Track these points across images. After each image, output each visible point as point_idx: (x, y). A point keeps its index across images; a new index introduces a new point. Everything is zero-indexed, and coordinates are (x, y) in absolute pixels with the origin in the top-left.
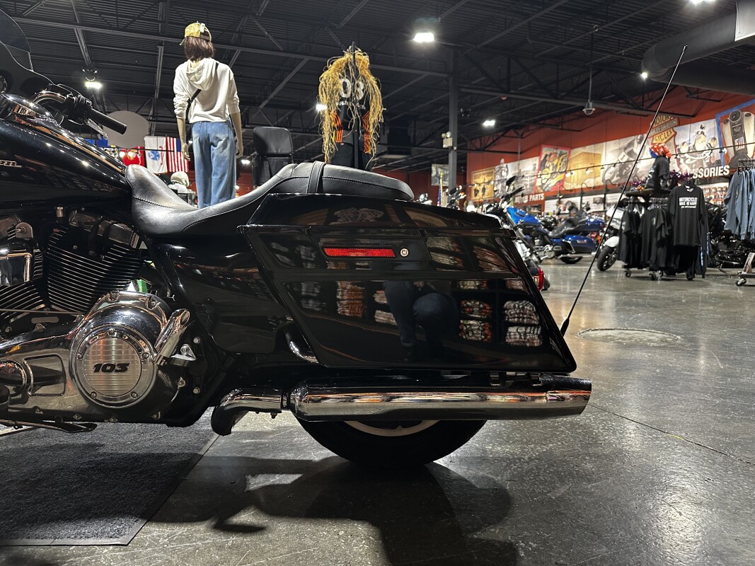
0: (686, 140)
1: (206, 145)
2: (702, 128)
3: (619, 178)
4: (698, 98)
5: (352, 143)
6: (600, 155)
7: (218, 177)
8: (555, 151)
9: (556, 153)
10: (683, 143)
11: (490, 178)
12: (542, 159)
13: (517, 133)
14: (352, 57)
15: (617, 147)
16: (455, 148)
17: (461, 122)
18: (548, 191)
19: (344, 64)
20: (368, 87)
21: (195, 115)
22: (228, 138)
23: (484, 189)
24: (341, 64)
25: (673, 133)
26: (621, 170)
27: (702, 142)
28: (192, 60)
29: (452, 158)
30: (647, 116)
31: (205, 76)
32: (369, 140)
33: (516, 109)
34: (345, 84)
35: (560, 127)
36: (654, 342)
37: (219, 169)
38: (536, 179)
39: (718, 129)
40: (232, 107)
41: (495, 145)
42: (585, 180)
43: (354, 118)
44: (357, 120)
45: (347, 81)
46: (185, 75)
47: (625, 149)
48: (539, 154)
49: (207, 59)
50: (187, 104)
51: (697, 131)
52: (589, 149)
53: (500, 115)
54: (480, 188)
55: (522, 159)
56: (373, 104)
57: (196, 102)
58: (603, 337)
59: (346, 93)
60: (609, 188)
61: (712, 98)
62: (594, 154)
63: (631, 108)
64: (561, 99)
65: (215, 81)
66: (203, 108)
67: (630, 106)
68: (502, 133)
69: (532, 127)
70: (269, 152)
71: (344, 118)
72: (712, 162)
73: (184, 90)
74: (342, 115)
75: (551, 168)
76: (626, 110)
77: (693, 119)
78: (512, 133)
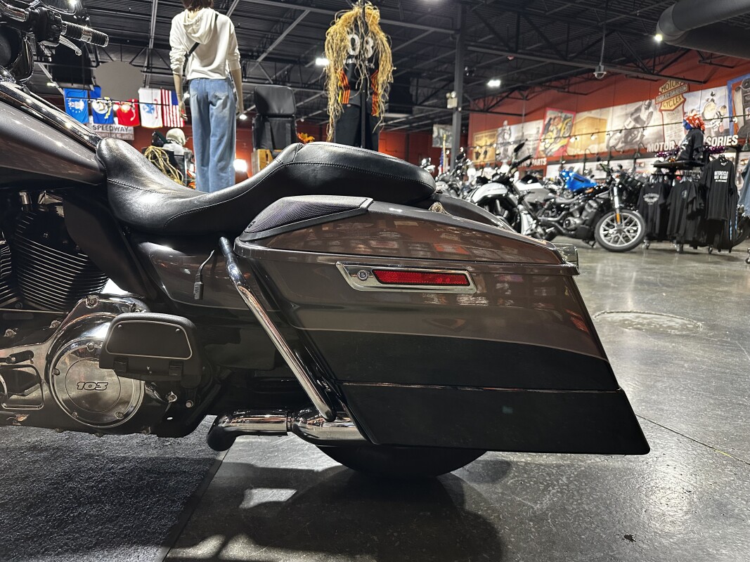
0: (696, 107)
1: (205, 104)
2: (712, 95)
3: (623, 144)
4: (711, 63)
5: (359, 105)
6: (606, 120)
7: (217, 139)
8: (560, 115)
9: (561, 117)
11: (492, 140)
12: (546, 122)
13: (522, 95)
14: (361, 11)
15: (624, 113)
16: (460, 109)
17: (466, 81)
18: (551, 156)
19: (353, 18)
20: (378, 43)
21: (193, 71)
22: (227, 97)
23: (486, 152)
24: (350, 18)
25: (682, 99)
26: (626, 137)
27: (712, 110)
28: (190, 10)
29: (456, 119)
30: (656, 81)
31: (203, 28)
32: (377, 102)
33: (523, 70)
34: (353, 41)
35: (566, 90)
36: (675, 329)
37: (218, 130)
38: (539, 143)
39: (729, 96)
40: (233, 63)
41: (499, 106)
42: (589, 146)
43: (362, 77)
44: (365, 79)
45: (356, 37)
46: (183, 27)
47: (632, 114)
48: (543, 117)
49: (206, 9)
50: (184, 59)
51: (707, 98)
52: (594, 113)
53: (506, 75)
54: (482, 151)
55: (526, 121)
56: (382, 63)
57: (194, 56)
58: (620, 321)
59: (354, 49)
60: (613, 155)
61: (724, 64)
62: (600, 119)
63: (641, 72)
64: (570, 61)
65: (214, 34)
66: (201, 63)
67: (640, 70)
68: (506, 94)
69: (538, 89)
70: (271, 112)
71: (352, 77)
72: (721, 131)
73: (181, 43)
74: (349, 74)
75: (555, 131)
76: (635, 74)
77: (704, 85)
78: (516, 94)
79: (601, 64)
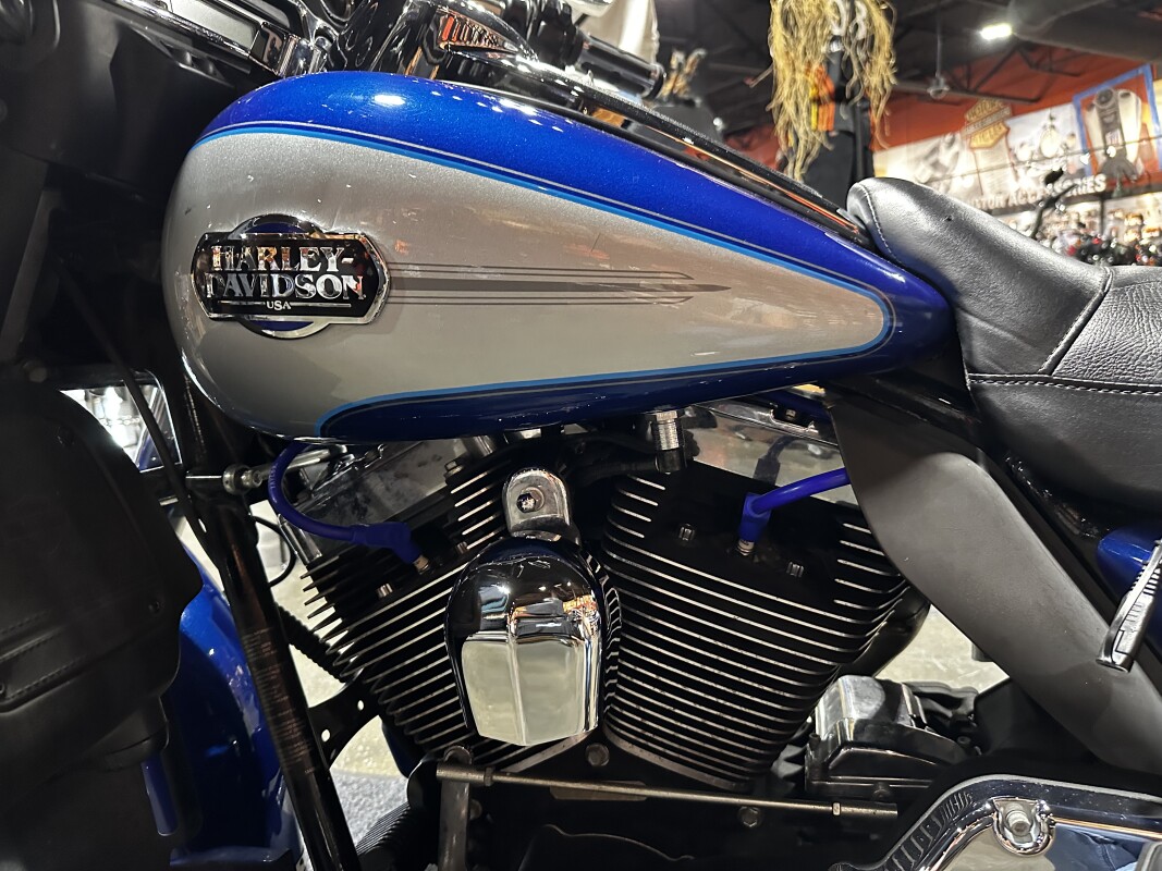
0: (1026, 140)
2: (1052, 118)
10: (1022, 145)
15: (912, 156)
25: (1004, 129)
27: (1053, 141)
30: (957, 104)
39: (1078, 119)
43: (855, 78)
47: (926, 158)
51: (1042, 124)
59: (840, 23)
61: (1067, 71)
71: (839, 77)
72: (1071, 172)
74: (836, 74)
77: (1034, 105)
79: (937, 75)
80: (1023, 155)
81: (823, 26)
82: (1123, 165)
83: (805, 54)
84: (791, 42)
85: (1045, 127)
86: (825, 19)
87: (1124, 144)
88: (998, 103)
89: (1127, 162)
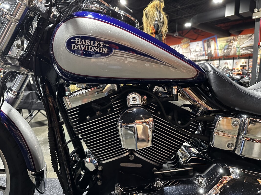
2: (198, 44)
10: (192, 48)
25: (188, 45)
30: (180, 39)
39: (203, 44)
45: (157, 13)
59: (157, 18)
61: (201, 34)
72: (201, 55)
74: (156, 28)
77: (195, 41)
79: (176, 32)
80: (192, 50)
81: (154, 18)
82: (211, 55)
83: (150, 23)
84: (147, 20)
85: (196, 45)
86: (154, 16)
87: (211, 50)
88: (188, 39)
89: (212, 54)
